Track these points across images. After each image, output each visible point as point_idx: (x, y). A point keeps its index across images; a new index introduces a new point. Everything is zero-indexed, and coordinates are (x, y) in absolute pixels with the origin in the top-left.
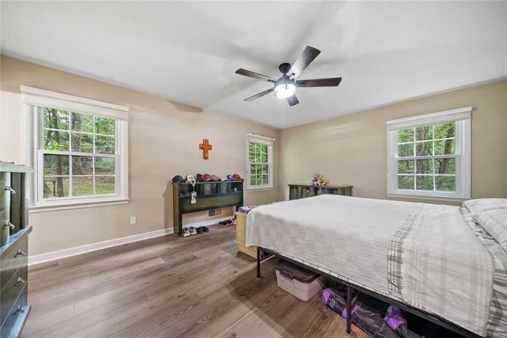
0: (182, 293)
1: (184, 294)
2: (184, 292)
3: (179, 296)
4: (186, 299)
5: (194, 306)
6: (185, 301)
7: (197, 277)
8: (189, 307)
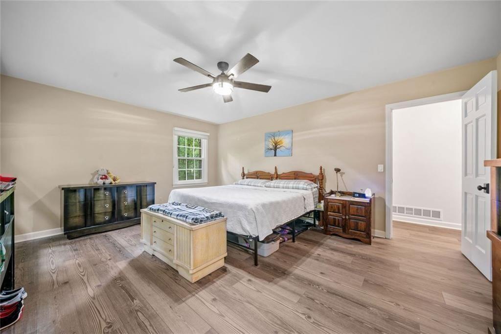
0: (303, 317)
1: (302, 314)
2: (300, 315)
3: (309, 317)
4: (309, 309)
5: (313, 300)
6: (311, 308)
7: (267, 312)
8: (316, 303)
